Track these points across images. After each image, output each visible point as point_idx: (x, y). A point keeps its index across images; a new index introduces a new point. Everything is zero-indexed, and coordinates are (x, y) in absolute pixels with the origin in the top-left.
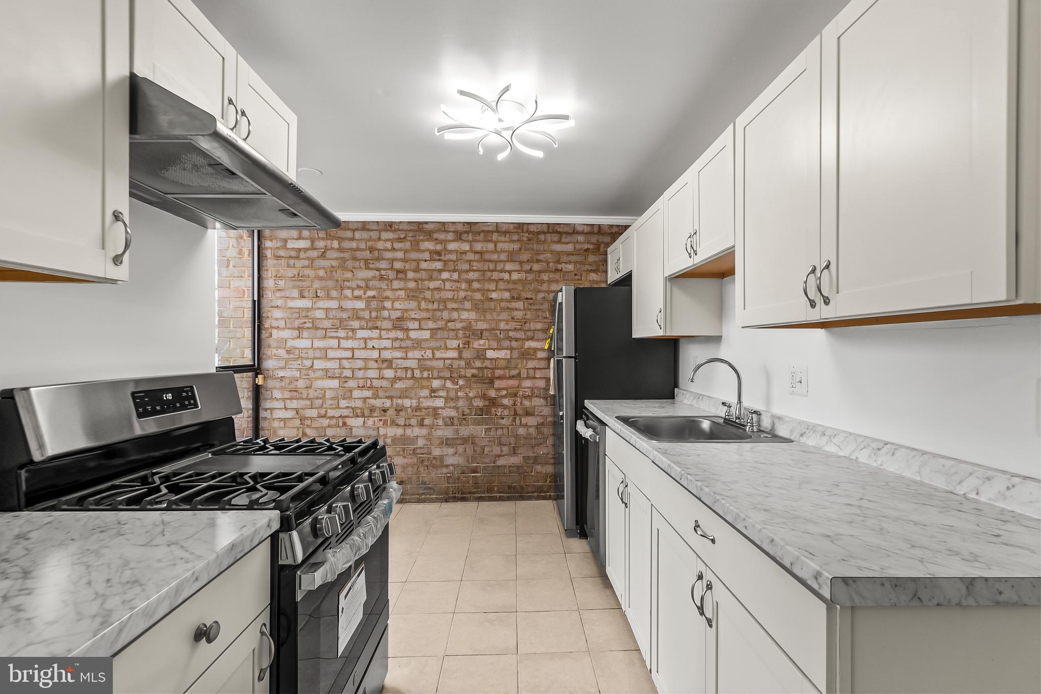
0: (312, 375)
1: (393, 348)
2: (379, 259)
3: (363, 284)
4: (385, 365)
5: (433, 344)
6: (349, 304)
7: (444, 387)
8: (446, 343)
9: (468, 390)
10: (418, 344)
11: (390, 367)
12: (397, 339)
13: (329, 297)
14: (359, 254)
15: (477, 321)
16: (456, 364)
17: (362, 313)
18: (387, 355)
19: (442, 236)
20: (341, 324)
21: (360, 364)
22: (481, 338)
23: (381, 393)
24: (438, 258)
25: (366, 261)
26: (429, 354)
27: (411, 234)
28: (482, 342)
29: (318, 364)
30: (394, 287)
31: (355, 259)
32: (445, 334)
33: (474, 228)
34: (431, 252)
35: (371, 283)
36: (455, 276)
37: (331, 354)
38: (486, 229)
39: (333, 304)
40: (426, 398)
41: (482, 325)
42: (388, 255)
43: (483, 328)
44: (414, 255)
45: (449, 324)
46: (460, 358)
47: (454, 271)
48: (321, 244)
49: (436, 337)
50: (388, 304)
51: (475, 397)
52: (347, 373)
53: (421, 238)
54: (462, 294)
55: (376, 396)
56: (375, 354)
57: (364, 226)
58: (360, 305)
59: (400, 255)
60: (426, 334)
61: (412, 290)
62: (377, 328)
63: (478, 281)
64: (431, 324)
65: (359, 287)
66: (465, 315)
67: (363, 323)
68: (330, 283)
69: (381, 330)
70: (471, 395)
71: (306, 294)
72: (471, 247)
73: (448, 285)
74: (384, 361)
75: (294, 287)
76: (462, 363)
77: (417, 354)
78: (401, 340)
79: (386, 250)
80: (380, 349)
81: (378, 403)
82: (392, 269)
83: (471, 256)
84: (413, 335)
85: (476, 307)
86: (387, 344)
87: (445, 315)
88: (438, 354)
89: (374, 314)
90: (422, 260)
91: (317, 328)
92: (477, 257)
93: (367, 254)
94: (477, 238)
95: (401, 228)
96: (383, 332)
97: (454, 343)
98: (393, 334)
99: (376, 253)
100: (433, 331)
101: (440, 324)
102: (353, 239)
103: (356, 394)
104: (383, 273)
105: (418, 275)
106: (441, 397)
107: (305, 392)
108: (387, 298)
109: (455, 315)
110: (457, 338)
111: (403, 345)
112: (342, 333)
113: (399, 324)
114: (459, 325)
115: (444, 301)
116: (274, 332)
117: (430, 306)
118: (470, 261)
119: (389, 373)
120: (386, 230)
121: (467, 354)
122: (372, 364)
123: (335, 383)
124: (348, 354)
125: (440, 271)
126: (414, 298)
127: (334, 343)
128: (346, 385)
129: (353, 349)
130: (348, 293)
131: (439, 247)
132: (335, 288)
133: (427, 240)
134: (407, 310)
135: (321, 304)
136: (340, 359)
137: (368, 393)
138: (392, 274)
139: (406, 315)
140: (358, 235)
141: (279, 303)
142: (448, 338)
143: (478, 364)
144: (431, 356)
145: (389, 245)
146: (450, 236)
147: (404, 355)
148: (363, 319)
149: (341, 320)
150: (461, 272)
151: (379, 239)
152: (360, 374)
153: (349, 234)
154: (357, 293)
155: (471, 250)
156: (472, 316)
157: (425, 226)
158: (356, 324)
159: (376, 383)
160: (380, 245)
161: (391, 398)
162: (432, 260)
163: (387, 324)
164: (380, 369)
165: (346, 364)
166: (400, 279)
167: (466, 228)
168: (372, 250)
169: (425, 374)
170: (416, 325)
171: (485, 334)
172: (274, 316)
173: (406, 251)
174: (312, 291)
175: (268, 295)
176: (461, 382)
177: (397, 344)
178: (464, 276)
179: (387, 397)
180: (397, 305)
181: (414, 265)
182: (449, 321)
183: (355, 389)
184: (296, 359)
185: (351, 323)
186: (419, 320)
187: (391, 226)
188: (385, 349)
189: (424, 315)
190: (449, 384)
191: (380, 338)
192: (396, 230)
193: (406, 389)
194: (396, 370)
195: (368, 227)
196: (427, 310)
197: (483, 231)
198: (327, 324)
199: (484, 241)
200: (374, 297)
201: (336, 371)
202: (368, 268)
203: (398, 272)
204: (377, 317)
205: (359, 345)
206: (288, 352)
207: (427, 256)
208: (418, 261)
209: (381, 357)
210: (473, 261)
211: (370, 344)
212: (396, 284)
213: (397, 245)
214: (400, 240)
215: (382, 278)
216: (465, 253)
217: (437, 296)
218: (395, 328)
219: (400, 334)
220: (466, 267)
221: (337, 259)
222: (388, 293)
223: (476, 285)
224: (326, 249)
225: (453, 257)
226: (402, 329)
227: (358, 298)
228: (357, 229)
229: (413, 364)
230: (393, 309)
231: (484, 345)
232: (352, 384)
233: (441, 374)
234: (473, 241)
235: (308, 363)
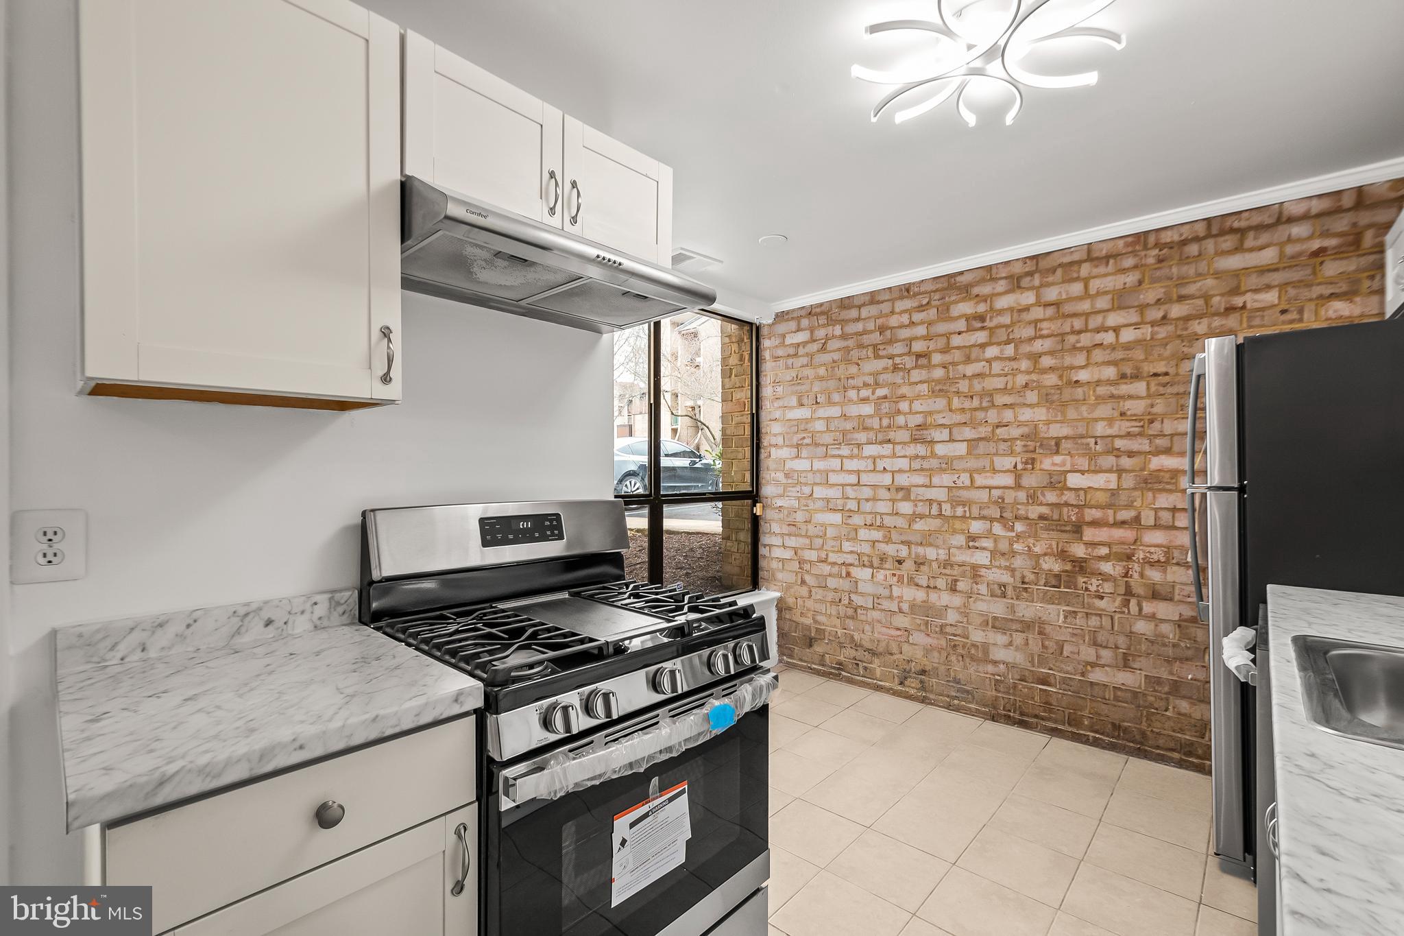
0: (812, 506)
1: (911, 470)
2: (891, 342)
3: (870, 380)
4: (901, 495)
5: (972, 463)
6: (854, 410)
7: (989, 534)
8: (992, 462)
9: (1031, 541)
10: (948, 465)
11: (907, 498)
12: (917, 457)
13: (830, 403)
14: (866, 339)
15: (1048, 423)
16: (1010, 496)
17: (870, 421)
18: (903, 480)
19: (986, 289)
20: (844, 438)
21: (867, 493)
22: (1057, 452)
23: (895, 536)
24: (980, 325)
25: (875, 346)
26: (965, 479)
27: (937, 296)
28: (1058, 459)
29: (820, 492)
30: (913, 380)
31: (861, 346)
32: (991, 447)
33: (1044, 264)
34: (968, 318)
35: (881, 378)
36: (1009, 350)
37: (833, 478)
38: (1067, 259)
39: (835, 411)
40: (960, 548)
41: (1057, 431)
42: (905, 333)
43: (1060, 435)
44: (942, 328)
45: (998, 431)
46: (1018, 486)
47: (1008, 342)
48: (821, 333)
49: (975, 452)
50: (904, 406)
51: (1045, 554)
52: (852, 505)
53: (953, 298)
54: (1021, 380)
55: (888, 540)
56: (887, 479)
57: (873, 298)
58: (868, 409)
59: (921, 330)
60: (961, 449)
61: (938, 382)
62: (889, 441)
63: (1051, 353)
64: (968, 433)
65: (866, 385)
66: (1026, 415)
67: (872, 435)
68: (832, 384)
69: (894, 444)
70: (1037, 549)
71: (805, 401)
72: (1038, 296)
73: (997, 367)
74: (899, 489)
75: (793, 393)
76: (1022, 496)
77: (947, 479)
78: (923, 458)
79: (902, 326)
80: (893, 472)
81: (890, 549)
82: (909, 353)
83: (1038, 313)
84: (940, 449)
85: (1046, 399)
86: (903, 463)
87: (992, 416)
88: (980, 480)
89: (885, 422)
90: (955, 333)
91: (817, 445)
92: (1050, 311)
93: (876, 338)
94: (1050, 279)
95: (922, 289)
96: (898, 448)
97: (1007, 462)
98: (912, 450)
99: (888, 333)
100: (972, 443)
101: (983, 431)
102: (858, 319)
103: (863, 534)
104: (897, 360)
105: (947, 358)
106: (984, 549)
107: (804, 527)
108: (903, 397)
109: (1008, 415)
110: (1012, 453)
111: (926, 465)
112: (845, 451)
113: (919, 435)
114: (1015, 432)
115: (990, 394)
116: (773, 450)
117: (967, 404)
118: (1036, 322)
119: (906, 508)
120: (902, 298)
121: (1029, 480)
122: (883, 494)
123: (837, 518)
124: (853, 479)
125: (983, 346)
126: (942, 393)
127: (836, 463)
128: (849, 521)
129: (858, 472)
130: (852, 394)
131: (982, 308)
132: (837, 390)
133: (963, 300)
134: (931, 413)
135: (823, 412)
136: (843, 485)
137: (877, 535)
138: (909, 362)
139: (929, 420)
140: (865, 312)
141: (777, 414)
142: (996, 454)
143: (1051, 497)
144: (968, 483)
145: (905, 319)
146: (1001, 286)
147: (927, 481)
148: (872, 429)
149: (844, 433)
150: (1018, 343)
151: (893, 312)
152: (867, 507)
153: (853, 313)
154: (865, 393)
155: (1038, 303)
156: (1040, 414)
157: (959, 279)
158: (862, 437)
159: (889, 521)
160: (894, 321)
161: (908, 543)
162: (970, 329)
163: (903, 436)
164: (893, 501)
165: (850, 492)
166: (922, 367)
167: (1030, 266)
168: (882, 330)
169: (959, 511)
170: (945, 434)
171: (1065, 445)
172: (773, 431)
173: (930, 324)
174: (812, 396)
175: (767, 405)
176: (1019, 527)
177: (916, 464)
178: (1026, 348)
179: (902, 542)
180: (917, 406)
181: (941, 343)
182: (997, 427)
183: (860, 527)
184: (794, 486)
185: (857, 436)
186: (950, 427)
187: (908, 291)
188: (900, 471)
189: (958, 418)
190: (998, 529)
191: (894, 455)
192: (915, 295)
193: (930, 533)
194: (915, 502)
195: (881, 298)
196: (963, 410)
197: (1060, 265)
198: (827, 438)
199: (1063, 282)
200: (885, 397)
201: (839, 502)
202: (877, 357)
203: (919, 356)
204: (889, 427)
205: (867, 466)
206: (787, 476)
207: (961, 325)
208: (947, 336)
209: (895, 483)
210: (1041, 320)
211: (880, 465)
212: (916, 375)
213: (917, 317)
214: (921, 308)
215: (896, 368)
216: (1027, 309)
217: (978, 386)
218: (914, 440)
219: (921, 449)
220: (1029, 332)
221: (839, 350)
222: (905, 390)
223: (1047, 361)
224: (827, 338)
225: (1006, 319)
226: (924, 441)
227: (865, 400)
228: (864, 305)
229: (941, 495)
230: (911, 412)
231: (1063, 464)
232: (857, 520)
233: (985, 512)
234: (1042, 286)
235: (807, 490)
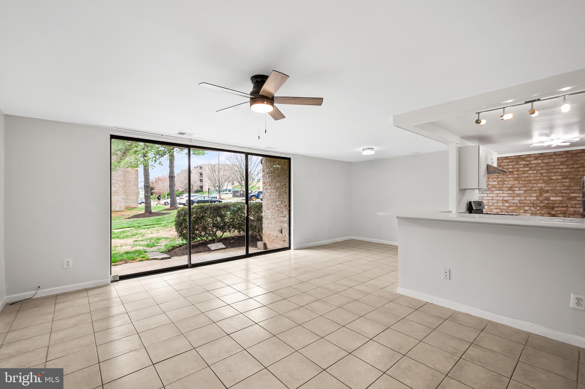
1: (508, 196)
4: (505, 202)
5: (525, 195)
7: (530, 210)
8: (531, 195)
9: (541, 211)
10: (519, 195)
12: (510, 194)
15: (545, 187)
16: (535, 202)
17: (496, 185)
18: (506, 199)
19: (529, 159)
21: (495, 201)
22: (547, 193)
23: (504, 211)
24: (527, 166)
26: (523, 198)
27: (515, 160)
28: (548, 194)
30: (508, 177)
32: (530, 192)
33: (544, 155)
34: (524, 165)
36: (535, 172)
38: (550, 154)
40: (522, 213)
41: (547, 188)
43: (548, 189)
44: (516, 166)
45: (532, 188)
46: (537, 200)
47: (534, 170)
49: (526, 193)
50: (506, 183)
51: (545, 213)
52: (491, 204)
53: (520, 160)
54: (538, 178)
56: (501, 198)
58: (495, 183)
59: (511, 167)
60: (522, 192)
61: (516, 178)
62: (502, 190)
63: (545, 173)
64: (524, 189)
65: (495, 178)
66: (539, 185)
67: (497, 189)
69: (503, 191)
70: (543, 212)
72: (542, 161)
73: (532, 175)
74: (505, 200)
76: (539, 202)
77: (518, 198)
78: (511, 194)
79: (505, 165)
80: (503, 197)
83: (542, 165)
84: (516, 192)
85: (545, 182)
86: (506, 195)
87: (531, 185)
88: (527, 198)
89: (501, 186)
90: (520, 168)
92: (545, 165)
94: (545, 158)
95: (511, 158)
96: (504, 192)
97: (535, 195)
98: (508, 192)
100: (525, 191)
101: (528, 188)
105: (518, 173)
106: (529, 213)
108: (506, 181)
109: (535, 185)
110: (536, 193)
111: (512, 195)
112: (489, 192)
113: (511, 189)
114: (537, 189)
115: (530, 181)
117: (524, 183)
118: (542, 166)
119: (507, 204)
120: (505, 159)
121: (540, 198)
122: (500, 201)
124: (491, 198)
125: (528, 171)
126: (517, 180)
127: (486, 195)
128: (490, 208)
129: (493, 197)
130: (491, 180)
131: (527, 163)
133: (522, 161)
134: (514, 184)
136: (488, 200)
139: (513, 186)
142: (532, 193)
143: (546, 202)
144: (524, 199)
145: (506, 164)
146: (532, 159)
147: (513, 199)
148: (496, 187)
150: (537, 170)
151: (503, 162)
152: (496, 204)
154: (494, 179)
155: (542, 163)
156: (543, 185)
157: (521, 156)
158: (494, 189)
159: (502, 207)
160: (503, 164)
162: (524, 167)
163: (506, 189)
164: (503, 203)
165: (490, 201)
166: (511, 174)
167: (540, 155)
169: (522, 205)
170: (518, 189)
171: (549, 191)
173: (513, 165)
176: (538, 208)
177: (510, 195)
178: (539, 172)
180: (510, 183)
181: (516, 170)
182: (532, 187)
183: (493, 209)
185: (492, 189)
186: (519, 187)
188: (505, 197)
189: (521, 185)
190: (532, 209)
191: (503, 193)
192: (509, 159)
193: (514, 210)
194: (510, 203)
196: (523, 184)
197: (547, 156)
199: (549, 159)
200: (500, 181)
203: (510, 172)
204: (502, 187)
205: (495, 196)
207: (522, 166)
208: (518, 168)
209: (504, 199)
210: (543, 166)
211: (499, 195)
212: (509, 176)
213: (509, 164)
214: (511, 162)
216: (539, 164)
217: (527, 179)
218: (509, 190)
219: (511, 192)
220: (540, 168)
222: (506, 179)
223: (545, 175)
225: (534, 165)
226: (512, 190)
229: (517, 202)
230: (508, 184)
231: (549, 195)
232: (492, 207)
233: (529, 205)
234: (543, 159)
